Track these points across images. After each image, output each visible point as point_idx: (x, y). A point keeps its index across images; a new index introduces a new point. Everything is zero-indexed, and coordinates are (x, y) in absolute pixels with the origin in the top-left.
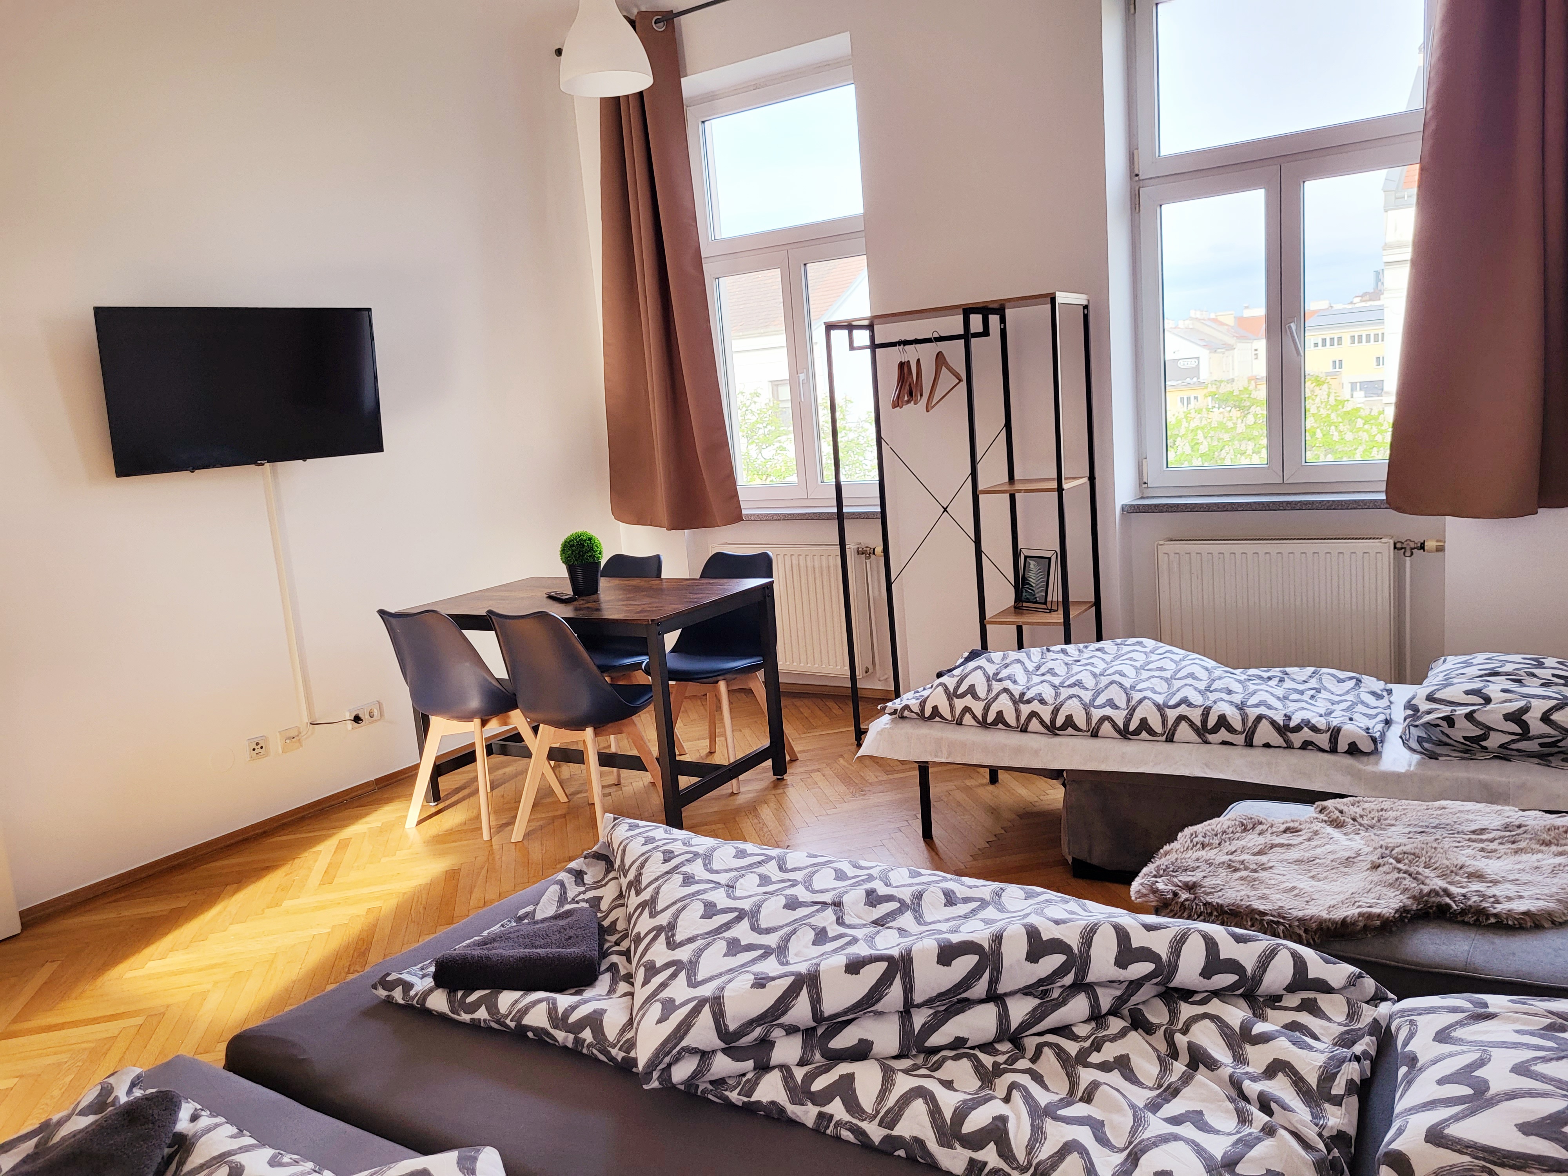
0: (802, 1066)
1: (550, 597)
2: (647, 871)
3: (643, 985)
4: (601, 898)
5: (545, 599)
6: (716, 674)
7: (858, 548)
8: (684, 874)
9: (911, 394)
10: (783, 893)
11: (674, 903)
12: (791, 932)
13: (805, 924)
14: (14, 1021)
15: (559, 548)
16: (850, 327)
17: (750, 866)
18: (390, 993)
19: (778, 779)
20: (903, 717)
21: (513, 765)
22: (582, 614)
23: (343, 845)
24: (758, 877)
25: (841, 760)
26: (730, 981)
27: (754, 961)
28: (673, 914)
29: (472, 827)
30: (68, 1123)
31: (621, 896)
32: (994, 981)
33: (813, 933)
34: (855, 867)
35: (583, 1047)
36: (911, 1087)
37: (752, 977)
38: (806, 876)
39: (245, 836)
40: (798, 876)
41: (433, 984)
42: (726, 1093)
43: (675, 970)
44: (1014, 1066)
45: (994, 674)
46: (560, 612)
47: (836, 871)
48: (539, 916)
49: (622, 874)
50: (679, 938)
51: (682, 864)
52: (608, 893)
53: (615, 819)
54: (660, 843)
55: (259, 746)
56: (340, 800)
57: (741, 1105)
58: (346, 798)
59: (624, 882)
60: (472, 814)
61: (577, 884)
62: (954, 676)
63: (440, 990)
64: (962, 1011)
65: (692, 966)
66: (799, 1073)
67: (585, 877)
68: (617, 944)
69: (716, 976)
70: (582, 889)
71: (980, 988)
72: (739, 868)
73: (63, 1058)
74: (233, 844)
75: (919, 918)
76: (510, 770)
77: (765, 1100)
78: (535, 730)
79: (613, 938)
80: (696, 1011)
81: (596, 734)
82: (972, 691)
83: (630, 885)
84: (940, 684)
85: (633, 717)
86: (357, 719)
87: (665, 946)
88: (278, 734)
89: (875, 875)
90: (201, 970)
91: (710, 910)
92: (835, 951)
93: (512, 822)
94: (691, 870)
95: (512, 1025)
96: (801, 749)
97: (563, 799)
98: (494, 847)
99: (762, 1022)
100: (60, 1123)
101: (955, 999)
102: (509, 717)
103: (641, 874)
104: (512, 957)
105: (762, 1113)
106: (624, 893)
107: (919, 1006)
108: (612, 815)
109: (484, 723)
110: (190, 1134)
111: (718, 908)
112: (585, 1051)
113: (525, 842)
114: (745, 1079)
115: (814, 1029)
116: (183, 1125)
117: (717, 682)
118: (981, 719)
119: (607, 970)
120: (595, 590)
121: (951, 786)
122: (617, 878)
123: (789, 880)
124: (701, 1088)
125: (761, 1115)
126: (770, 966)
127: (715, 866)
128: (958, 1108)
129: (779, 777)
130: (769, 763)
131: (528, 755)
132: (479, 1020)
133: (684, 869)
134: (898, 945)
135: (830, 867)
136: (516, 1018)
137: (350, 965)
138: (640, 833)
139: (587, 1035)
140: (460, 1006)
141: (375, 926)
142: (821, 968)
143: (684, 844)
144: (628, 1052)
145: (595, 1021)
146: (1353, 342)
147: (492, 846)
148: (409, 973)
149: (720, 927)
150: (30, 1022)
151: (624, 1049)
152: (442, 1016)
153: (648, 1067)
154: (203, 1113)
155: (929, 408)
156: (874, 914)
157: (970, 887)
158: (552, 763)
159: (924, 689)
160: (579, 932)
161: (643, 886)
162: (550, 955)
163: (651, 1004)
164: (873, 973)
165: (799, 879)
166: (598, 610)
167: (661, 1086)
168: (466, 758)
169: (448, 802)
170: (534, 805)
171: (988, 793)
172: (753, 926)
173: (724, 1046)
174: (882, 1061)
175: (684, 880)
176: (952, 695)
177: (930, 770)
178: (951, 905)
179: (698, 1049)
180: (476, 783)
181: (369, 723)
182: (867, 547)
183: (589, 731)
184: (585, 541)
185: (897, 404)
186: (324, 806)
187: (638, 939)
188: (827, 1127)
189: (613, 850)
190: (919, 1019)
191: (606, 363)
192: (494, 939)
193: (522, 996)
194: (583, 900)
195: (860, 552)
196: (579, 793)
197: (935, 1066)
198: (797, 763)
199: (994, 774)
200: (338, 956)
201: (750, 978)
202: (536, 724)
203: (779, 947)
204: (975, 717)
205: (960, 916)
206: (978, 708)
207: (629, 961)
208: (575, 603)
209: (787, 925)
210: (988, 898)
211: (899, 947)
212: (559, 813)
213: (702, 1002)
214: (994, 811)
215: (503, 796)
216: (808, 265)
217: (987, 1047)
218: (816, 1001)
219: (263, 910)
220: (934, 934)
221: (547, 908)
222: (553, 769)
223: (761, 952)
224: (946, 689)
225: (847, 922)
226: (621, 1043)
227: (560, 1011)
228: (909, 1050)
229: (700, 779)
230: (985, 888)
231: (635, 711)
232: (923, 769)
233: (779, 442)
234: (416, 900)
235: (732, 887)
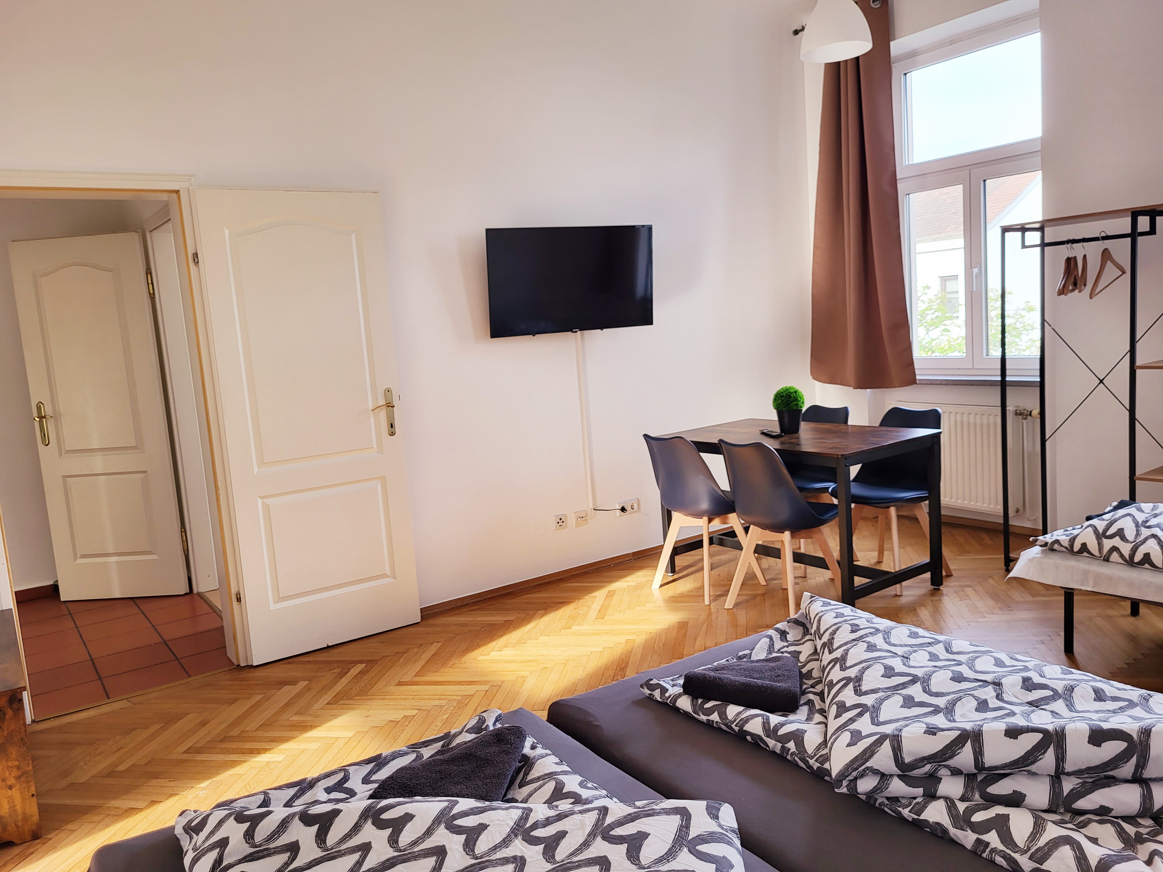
0: (963, 801)
1: (763, 433)
2: (838, 637)
3: (836, 718)
4: (800, 652)
5: (759, 434)
6: (885, 501)
7: (1016, 410)
8: (868, 643)
9: (1075, 284)
10: (949, 668)
11: (860, 663)
12: (957, 698)
13: (969, 694)
14: (415, 676)
15: (772, 397)
16: (1023, 229)
17: (921, 645)
18: (651, 693)
19: (935, 589)
20: (1052, 550)
21: (727, 554)
22: (786, 447)
23: (611, 595)
24: (928, 654)
25: (991, 580)
26: (906, 726)
27: (925, 715)
28: (860, 671)
29: (697, 594)
30: (460, 736)
31: (815, 652)
32: (1142, 765)
33: (976, 703)
34: (1012, 658)
35: (788, 754)
36: (1060, 834)
37: (925, 726)
38: (969, 659)
39: (550, 580)
40: (962, 658)
41: (682, 691)
42: (900, 809)
43: (861, 711)
44: (1155, 838)
45: (1143, 522)
46: (772, 445)
47: (996, 659)
48: (754, 658)
49: (817, 637)
50: (864, 688)
51: (866, 635)
52: (806, 650)
53: (812, 597)
54: (848, 618)
55: (561, 521)
56: (609, 564)
57: (911, 820)
58: (613, 563)
59: (819, 643)
60: (698, 584)
61: (782, 640)
62: (1103, 520)
63: (686, 696)
64: (1109, 786)
65: (875, 710)
66: (961, 807)
67: (788, 635)
68: (813, 686)
69: (894, 720)
70: (786, 644)
71: (1128, 769)
72: (912, 645)
73: (443, 703)
74: (542, 584)
75: (1070, 706)
76: (724, 557)
77: (931, 820)
78: (746, 530)
79: (810, 682)
80: (879, 742)
81: (793, 536)
82: (1120, 534)
83: (824, 645)
84: (1090, 526)
85: (821, 527)
86: (623, 509)
87: (853, 692)
88: (573, 514)
89: (1030, 668)
90: (522, 662)
91: (890, 671)
92: (996, 718)
93: (726, 593)
94: (873, 640)
95: (737, 729)
96: (955, 567)
97: (763, 583)
98: (712, 610)
99: (932, 761)
100: (456, 735)
101: (1102, 775)
102: (727, 518)
103: (833, 638)
104: (737, 681)
105: (928, 830)
106: (819, 651)
107: (1069, 774)
108: (809, 594)
109: (710, 521)
110: (532, 756)
111: (896, 671)
112: (789, 757)
113: (735, 610)
114: (915, 801)
115: (975, 775)
116: (527, 750)
117: (889, 507)
118: (1128, 558)
119: (805, 704)
120: (796, 430)
121: (1092, 613)
122: (813, 640)
123: (955, 660)
124: (879, 801)
125: (927, 831)
126: (940, 720)
127: (893, 640)
128: (1103, 859)
129: (936, 587)
130: (928, 575)
131: (741, 548)
132: (713, 721)
133: (867, 639)
134: (1053, 723)
135: (991, 656)
136: (739, 725)
137: (614, 675)
138: (832, 609)
139: (791, 745)
140: (700, 709)
141: (631, 652)
142: (984, 729)
143: (868, 621)
144: (822, 763)
145: (798, 736)
147: (710, 609)
148: (664, 681)
149: (898, 685)
150: (424, 677)
151: (819, 761)
152: (686, 714)
153: (840, 776)
154: (538, 745)
155: (1093, 295)
156: (1029, 697)
157: (1119, 689)
158: (756, 555)
159: (1074, 529)
160: (785, 673)
161: (834, 648)
162: (764, 685)
163: (842, 732)
164: (1029, 741)
165: (963, 661)
166: (799, 444)
167: (848, 793)
168: (695, 544)
169: (680, 575)
170: (742, 584)
171: (1129, 623)
172: (925, 689)
173: (900, 773)
174: (1034, 811)
175: (868, 647)
176: (1100, 536)
177: (1075, 598)
178: (1101, 701)
179: (879, 771)
180: (701, 564)
181: (630, 513)
182: (1025, 410)
183: (787, 534)
184: (792, 393)
185: (1062, 292)
186: (599, 566)
187: (831, 685)
188: (984, 851)
189: (810, 619)
190: (1068, 785)
191: (814, 261)
192: (722, 668)
193: (743, 710)
194: (786, 652)
195: (1018, 413)
196: (775, 579)
197: (1081, 824)
198: (952, 578)
199: (1135, 606)
200: (607, 668)
201: (922, 727)
202: (748, 525)
203: (947, 708)
204: (1122, 556)
205: (1109, 711)
206: (1126, 549)
207: (823, 700)
208: (782, 439)
209: (953, 693)
210: (1135, 700)
211: (1053, 724)
212: (759, 592)
213: (883, 737)
214: (1133, 638)
215: (719, 575)
216: (987, 181)
217: (1130, 819)
218: (978, 753)
219: (560, 630)
220: (1085, 720)
221: (760, 653)
222: (757, 559)
223: (932, 709)
224: (1095, 530)
225: (1005, 699)
226: (817, 756)
227: (772, 725)
228: (1058, 807)
229: (871, 580)
230: (1134, 693)
231: (823, 522)
232: (1069, 595)
233: (945, 325)
234: (658, 639)
235: (907, 658)
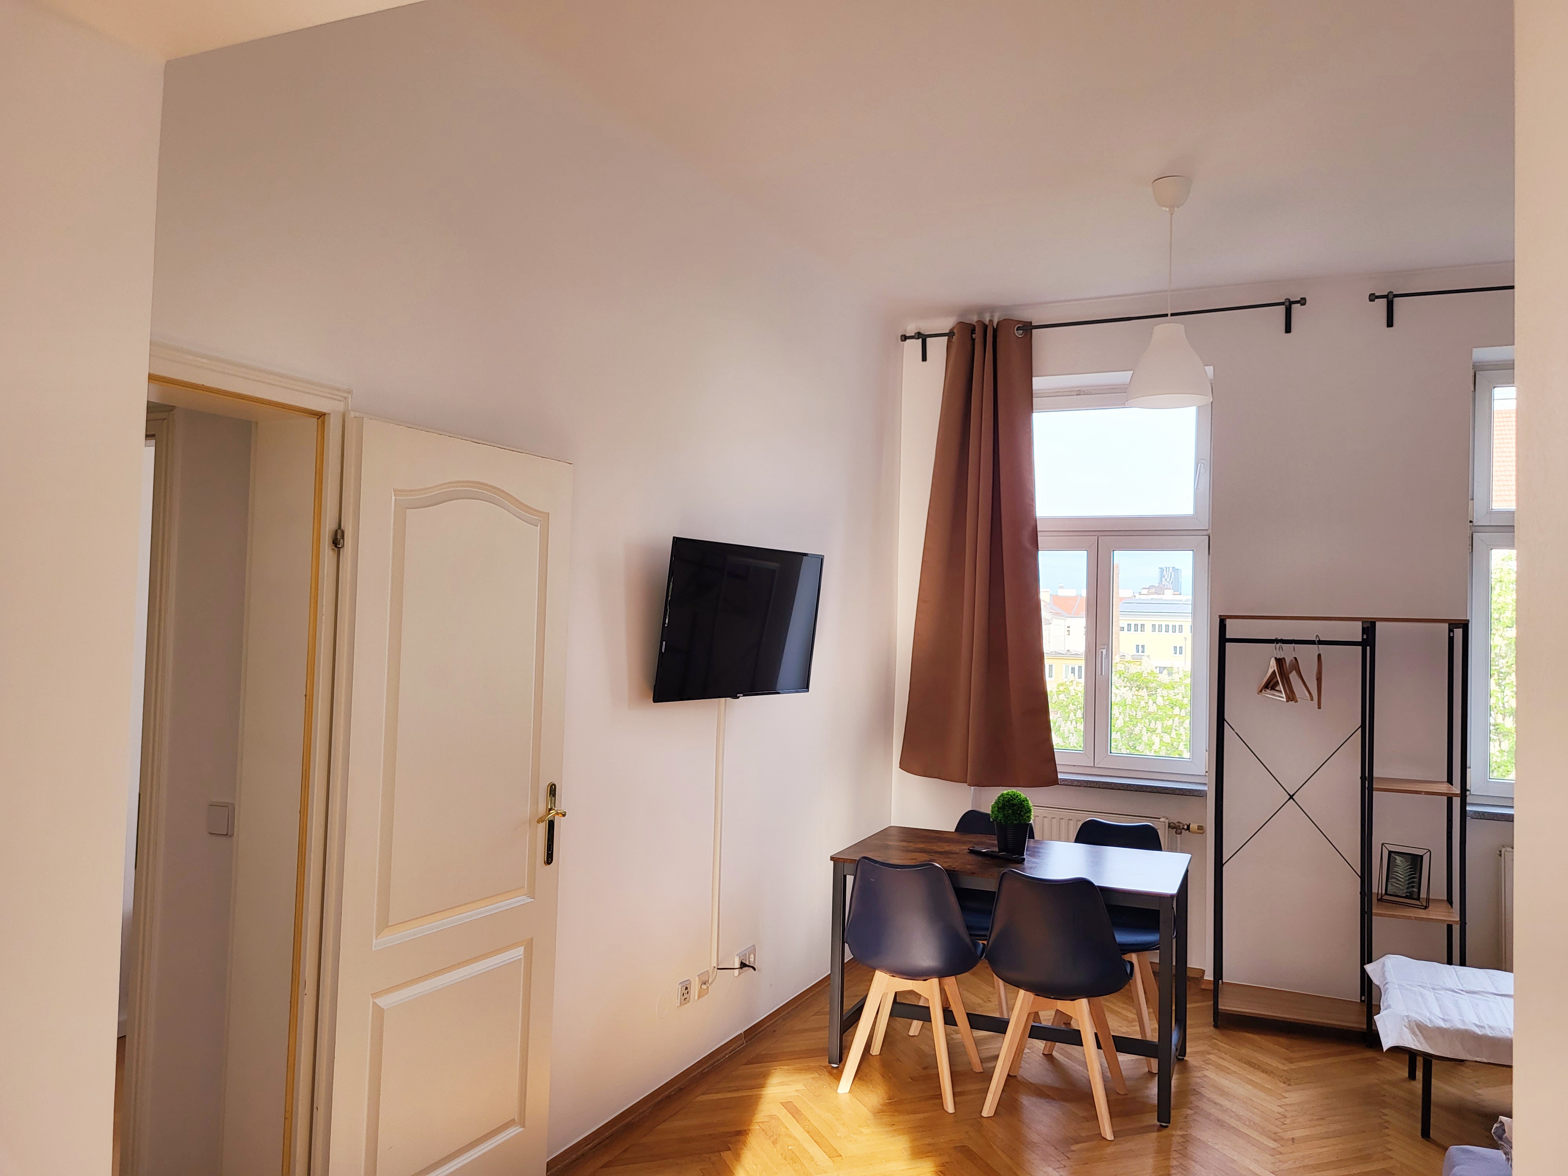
1: (978, 854)
7: (1170, 822)
19: (1179, 1060)
55: (687, 991)
56: (723, 1054)
58: (727, 1052)
86: (742, 965)
88: (697, 978)
120: (1021, 851)
146: (1154, 630)
182: (1179, 822)
186: (714, 1060)
195: (1171, 826)
216: (1115, 552)
